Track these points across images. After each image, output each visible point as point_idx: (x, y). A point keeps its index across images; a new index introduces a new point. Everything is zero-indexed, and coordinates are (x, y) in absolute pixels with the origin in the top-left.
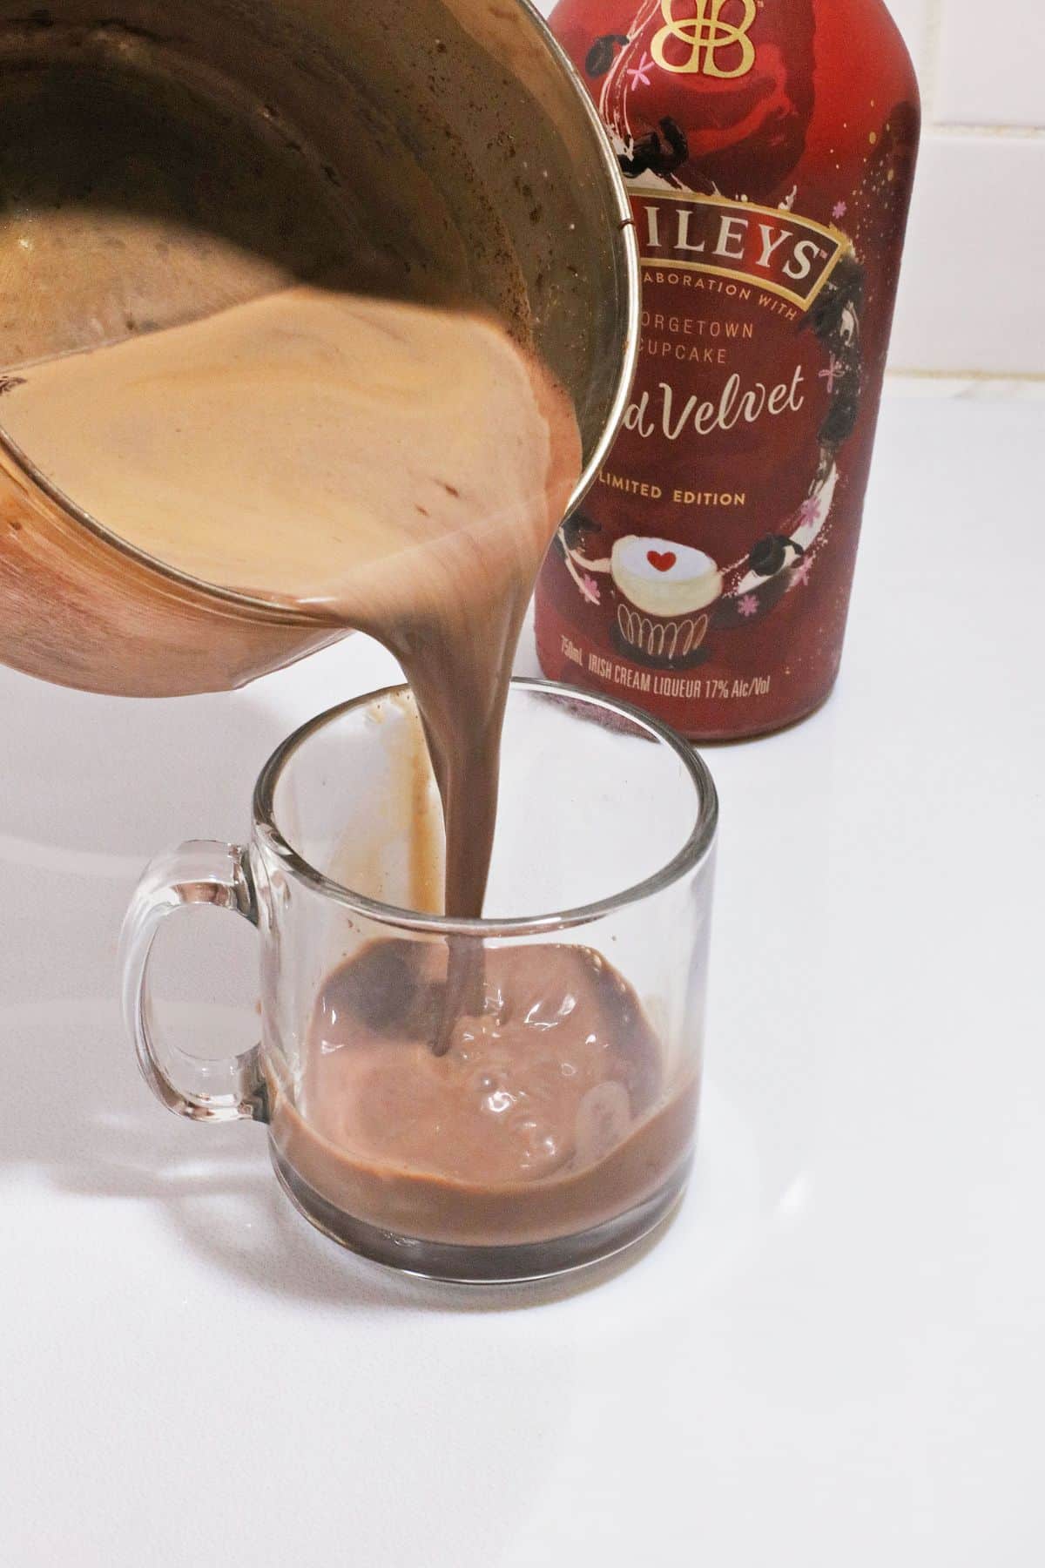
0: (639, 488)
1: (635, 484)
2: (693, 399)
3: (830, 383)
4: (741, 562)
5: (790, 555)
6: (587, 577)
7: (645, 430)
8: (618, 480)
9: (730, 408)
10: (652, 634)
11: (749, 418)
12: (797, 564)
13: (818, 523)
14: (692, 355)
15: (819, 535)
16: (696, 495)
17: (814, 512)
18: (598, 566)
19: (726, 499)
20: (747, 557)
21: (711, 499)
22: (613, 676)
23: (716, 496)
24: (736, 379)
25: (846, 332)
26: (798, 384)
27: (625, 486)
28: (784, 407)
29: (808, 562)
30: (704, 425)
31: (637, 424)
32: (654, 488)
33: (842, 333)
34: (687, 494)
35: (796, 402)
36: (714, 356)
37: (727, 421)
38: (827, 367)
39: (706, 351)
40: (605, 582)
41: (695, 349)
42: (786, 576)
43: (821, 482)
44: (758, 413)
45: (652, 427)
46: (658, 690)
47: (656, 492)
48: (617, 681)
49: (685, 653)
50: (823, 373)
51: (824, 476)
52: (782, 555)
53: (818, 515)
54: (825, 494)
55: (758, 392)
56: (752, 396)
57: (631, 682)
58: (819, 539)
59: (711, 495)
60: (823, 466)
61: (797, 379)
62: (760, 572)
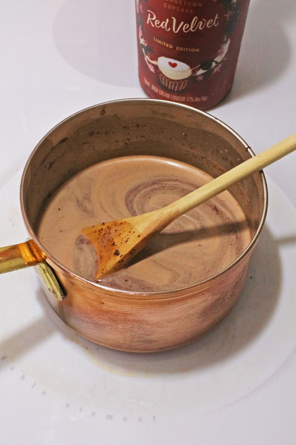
0: (166, 45)
1: (165, 43)
2: (182, 23)
3: (228, 18)
4: (198, 67)
5: (214, 64)
6: (151, 64)
7: (168, 29)
8: (159, 41)
9: (194, 25)
10: (170, 84)
11: (200, 28)
12: (216, 67)
13: (223, 55)
14: (182, 11)
15: (224, 58)
16: (183, 49)
17: (222, 52)
18: (154, 62)
19: (193, 50)
20: (200, 65)
21: (188, 50)
22: (159, 92)
23: (190, 49)
24: (196, 18)
25: (234, 3)
26: (217, 19)
27: (161, 43)
28: (212, 25)
29: (220, 66)
30: (186, 30)
31: (165, 27)
32: (170, 45)
33: (232, 3)
34: (180, 48)
35: (216, 24)
36: (189, 11)
37: (193, 29)
38: (227, 13)
39: (186, 9)
40: (156, 67)
41: (183, 9)
42: (213, 70)
43: (224, 44)
44: (203, 27)
45: (169, 29)
46: (172, 98)
47: (171, 47)
48: (160, 94)
49: (180, 90)
50: (225, 15)
51: (226, 42)
52: (211, 65)
53: (223, 53)
54: (226, 47)
55: (203, 22)
56: (201, 23)
57: (164, 95)
58: (224, 59)
59: (188, 49)
60: (225, 40)
61: (216, 17)
62: (204, 69)
